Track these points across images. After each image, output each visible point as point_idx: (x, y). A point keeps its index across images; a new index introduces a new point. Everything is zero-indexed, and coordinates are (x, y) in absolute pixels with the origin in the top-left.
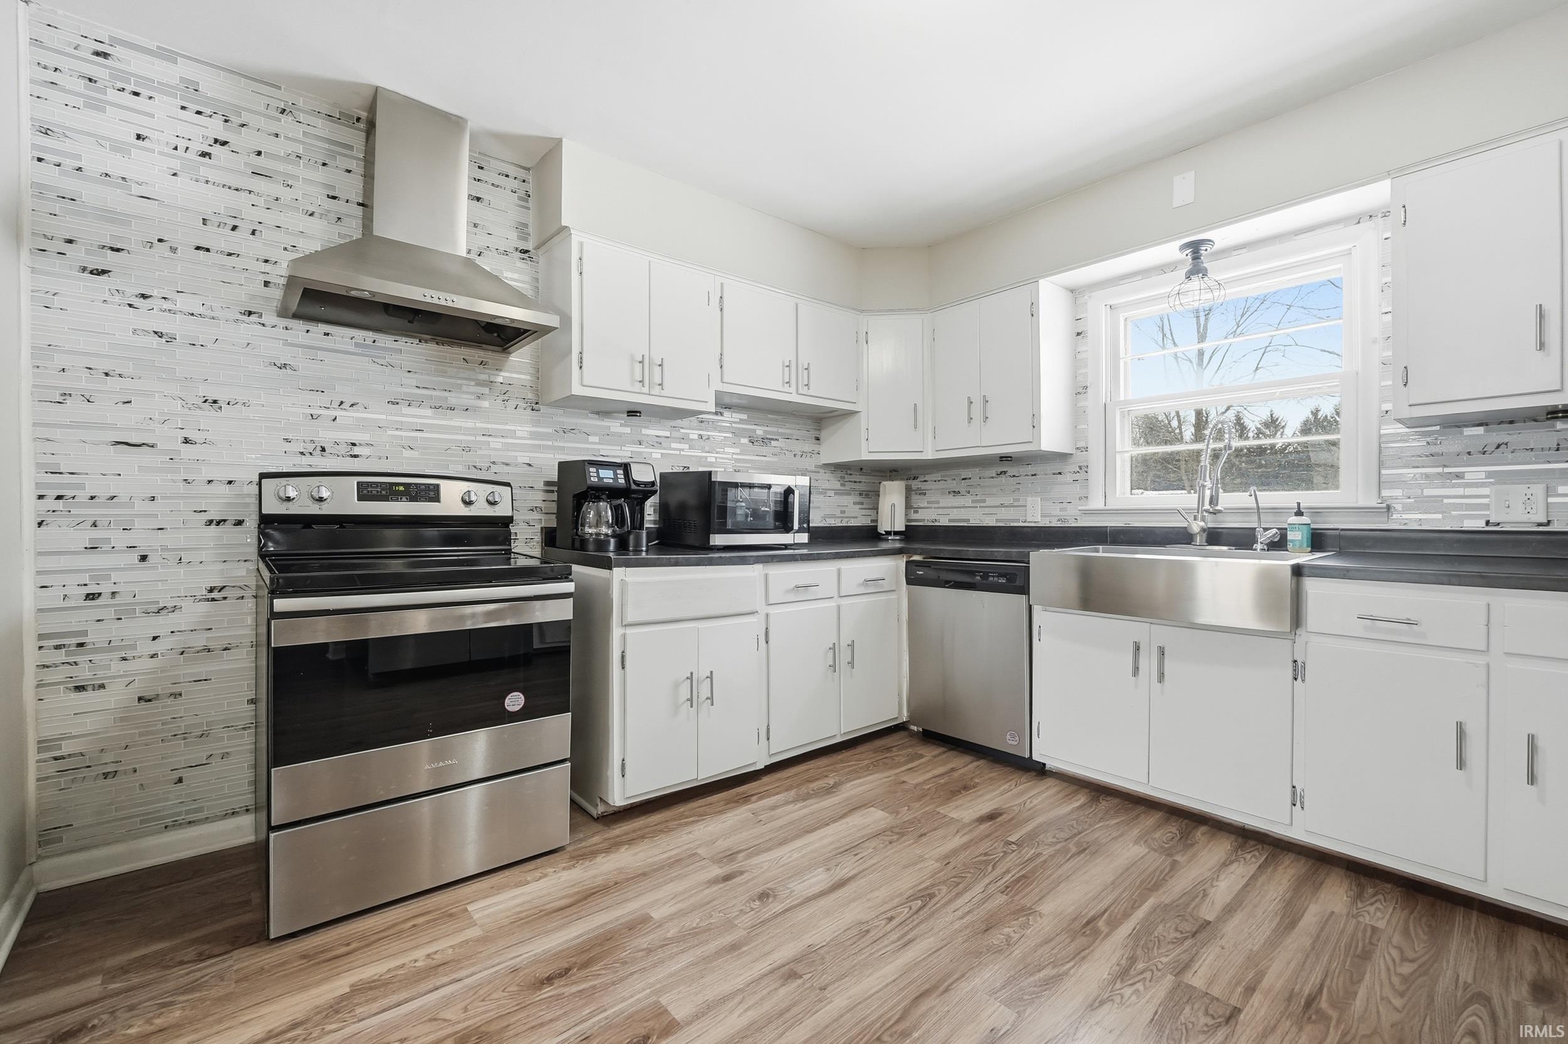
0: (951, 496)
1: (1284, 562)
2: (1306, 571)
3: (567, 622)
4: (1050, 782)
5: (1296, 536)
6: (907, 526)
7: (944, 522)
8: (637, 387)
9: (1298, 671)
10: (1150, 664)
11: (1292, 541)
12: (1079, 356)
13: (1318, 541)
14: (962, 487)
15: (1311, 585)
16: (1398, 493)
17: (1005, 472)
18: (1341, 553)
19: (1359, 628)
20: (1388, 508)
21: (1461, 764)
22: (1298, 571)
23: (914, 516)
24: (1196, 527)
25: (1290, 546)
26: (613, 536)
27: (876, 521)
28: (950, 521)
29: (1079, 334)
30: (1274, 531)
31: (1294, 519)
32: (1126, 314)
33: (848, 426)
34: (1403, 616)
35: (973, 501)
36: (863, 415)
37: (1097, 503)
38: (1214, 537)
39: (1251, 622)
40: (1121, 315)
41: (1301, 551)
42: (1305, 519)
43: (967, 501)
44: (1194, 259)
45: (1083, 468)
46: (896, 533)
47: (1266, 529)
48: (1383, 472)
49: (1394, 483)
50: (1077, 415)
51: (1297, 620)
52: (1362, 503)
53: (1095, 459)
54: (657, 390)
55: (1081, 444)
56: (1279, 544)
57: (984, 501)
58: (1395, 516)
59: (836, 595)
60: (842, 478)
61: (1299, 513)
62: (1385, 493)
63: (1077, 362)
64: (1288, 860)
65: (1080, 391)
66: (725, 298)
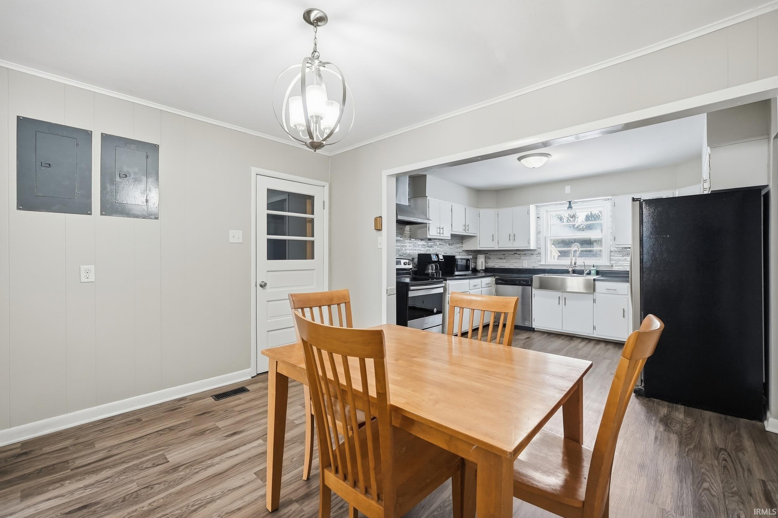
0: (499, 259)
1: (592, 277)
2: (596, 280)
3: (442, 293)
4: (536, 333)
5: (593, 272)
6: (485, 268)
7: (497, 267)
8: (439, 235)
9: (594, 301)
10: (562, 302)
11: (592, 273)
12: (538, 223)
13: (598, 273)
14: (503, 257)
15: (597, 283)
16: (614, 262)
17: (516, 253)
18: (602, 276)
19: (606, 291)
20: (612, 265)
21: (624, 317)
22: (594, 280)
23: (487, 265)
24: (570, 269)
25: (592, 274)
26: (435, 273)
27: (476, 266)
28: (499, 266)
29: (538, 218)
30: (588, 271)
31: (592, 268)
32: (550, 213)
33: (473, 240)
34: (614, 289)
35: (506, 261)
36: (478, 237)
37: (543, 263)
38: (574, 272)
39: (582, 290)
40: (549, 213)
41: (594, 275)
42: (595, 268)
43: (505, 261)
44: (569, 204)
45: (539, 253)
46: (482, 270)
47: (586, 270)
48: (611, 257)
49: (613, 260)
50: (538, 240)
51: (594, 290)
52: (607, 264)
53: (542, 251)
54: (442, 235)
55: (539, 247)
56: (589, 274)
57: (510, 261)
58: (613, 267)
59: (481, 287)
60: (468, 254)
61: (594, 267)
62: (611, 262)
63: (537, 226)
64: (593, 341)
65: (538, 233)
66: (452, 209)
